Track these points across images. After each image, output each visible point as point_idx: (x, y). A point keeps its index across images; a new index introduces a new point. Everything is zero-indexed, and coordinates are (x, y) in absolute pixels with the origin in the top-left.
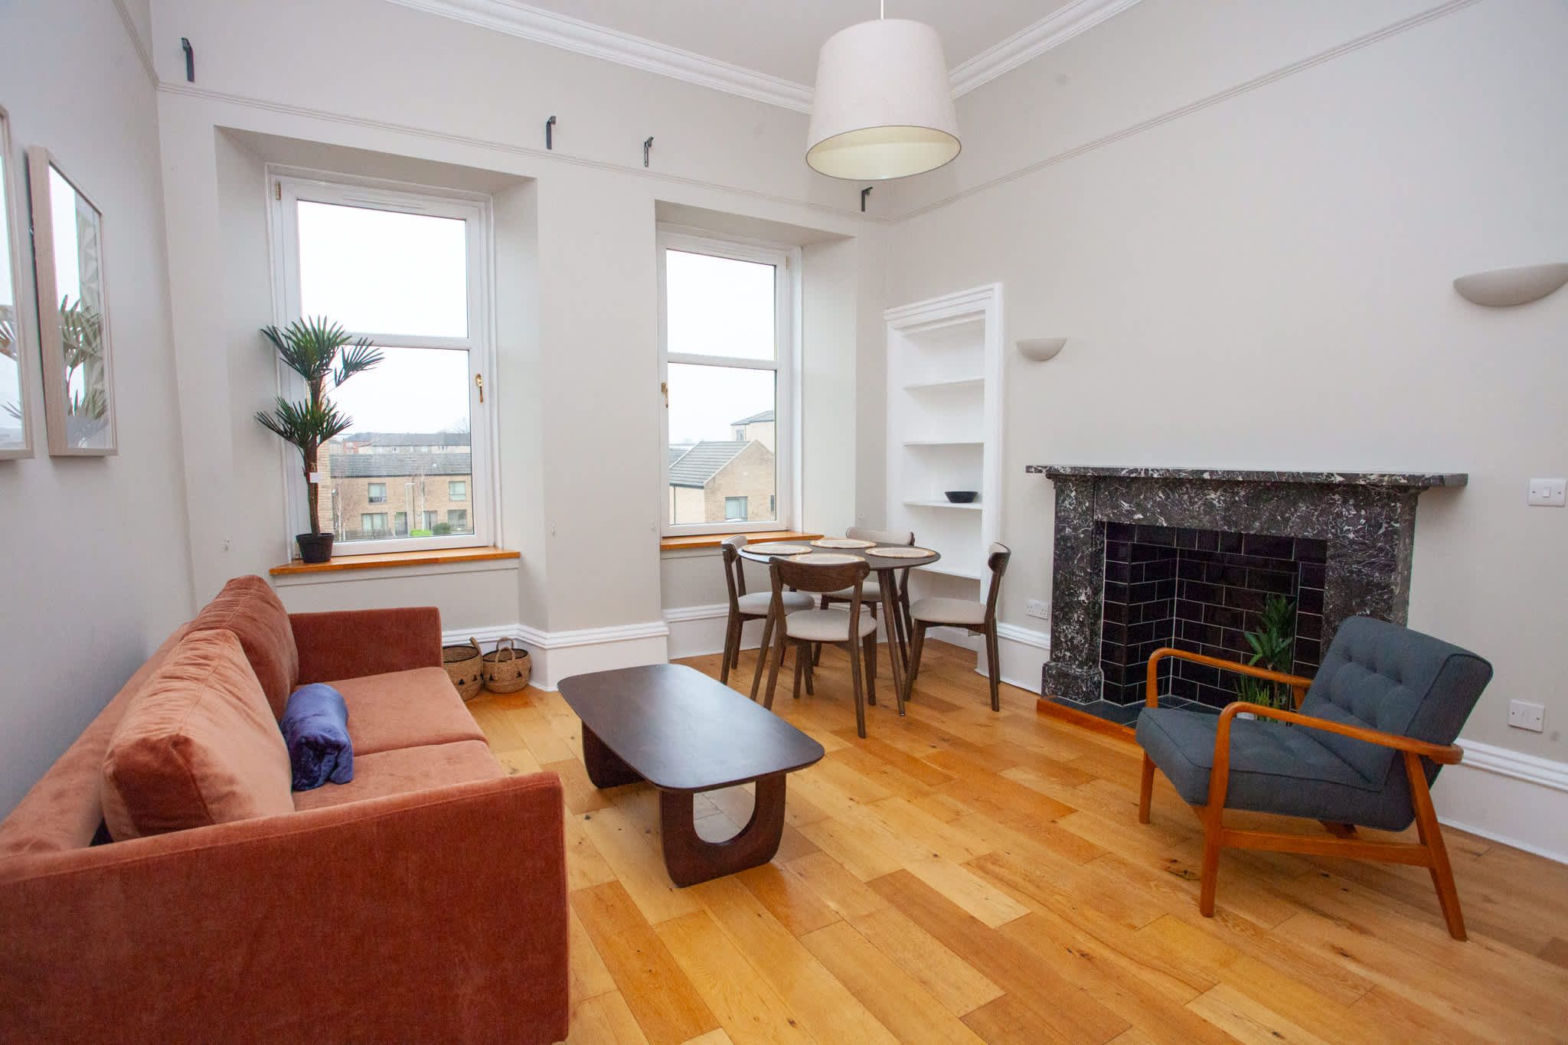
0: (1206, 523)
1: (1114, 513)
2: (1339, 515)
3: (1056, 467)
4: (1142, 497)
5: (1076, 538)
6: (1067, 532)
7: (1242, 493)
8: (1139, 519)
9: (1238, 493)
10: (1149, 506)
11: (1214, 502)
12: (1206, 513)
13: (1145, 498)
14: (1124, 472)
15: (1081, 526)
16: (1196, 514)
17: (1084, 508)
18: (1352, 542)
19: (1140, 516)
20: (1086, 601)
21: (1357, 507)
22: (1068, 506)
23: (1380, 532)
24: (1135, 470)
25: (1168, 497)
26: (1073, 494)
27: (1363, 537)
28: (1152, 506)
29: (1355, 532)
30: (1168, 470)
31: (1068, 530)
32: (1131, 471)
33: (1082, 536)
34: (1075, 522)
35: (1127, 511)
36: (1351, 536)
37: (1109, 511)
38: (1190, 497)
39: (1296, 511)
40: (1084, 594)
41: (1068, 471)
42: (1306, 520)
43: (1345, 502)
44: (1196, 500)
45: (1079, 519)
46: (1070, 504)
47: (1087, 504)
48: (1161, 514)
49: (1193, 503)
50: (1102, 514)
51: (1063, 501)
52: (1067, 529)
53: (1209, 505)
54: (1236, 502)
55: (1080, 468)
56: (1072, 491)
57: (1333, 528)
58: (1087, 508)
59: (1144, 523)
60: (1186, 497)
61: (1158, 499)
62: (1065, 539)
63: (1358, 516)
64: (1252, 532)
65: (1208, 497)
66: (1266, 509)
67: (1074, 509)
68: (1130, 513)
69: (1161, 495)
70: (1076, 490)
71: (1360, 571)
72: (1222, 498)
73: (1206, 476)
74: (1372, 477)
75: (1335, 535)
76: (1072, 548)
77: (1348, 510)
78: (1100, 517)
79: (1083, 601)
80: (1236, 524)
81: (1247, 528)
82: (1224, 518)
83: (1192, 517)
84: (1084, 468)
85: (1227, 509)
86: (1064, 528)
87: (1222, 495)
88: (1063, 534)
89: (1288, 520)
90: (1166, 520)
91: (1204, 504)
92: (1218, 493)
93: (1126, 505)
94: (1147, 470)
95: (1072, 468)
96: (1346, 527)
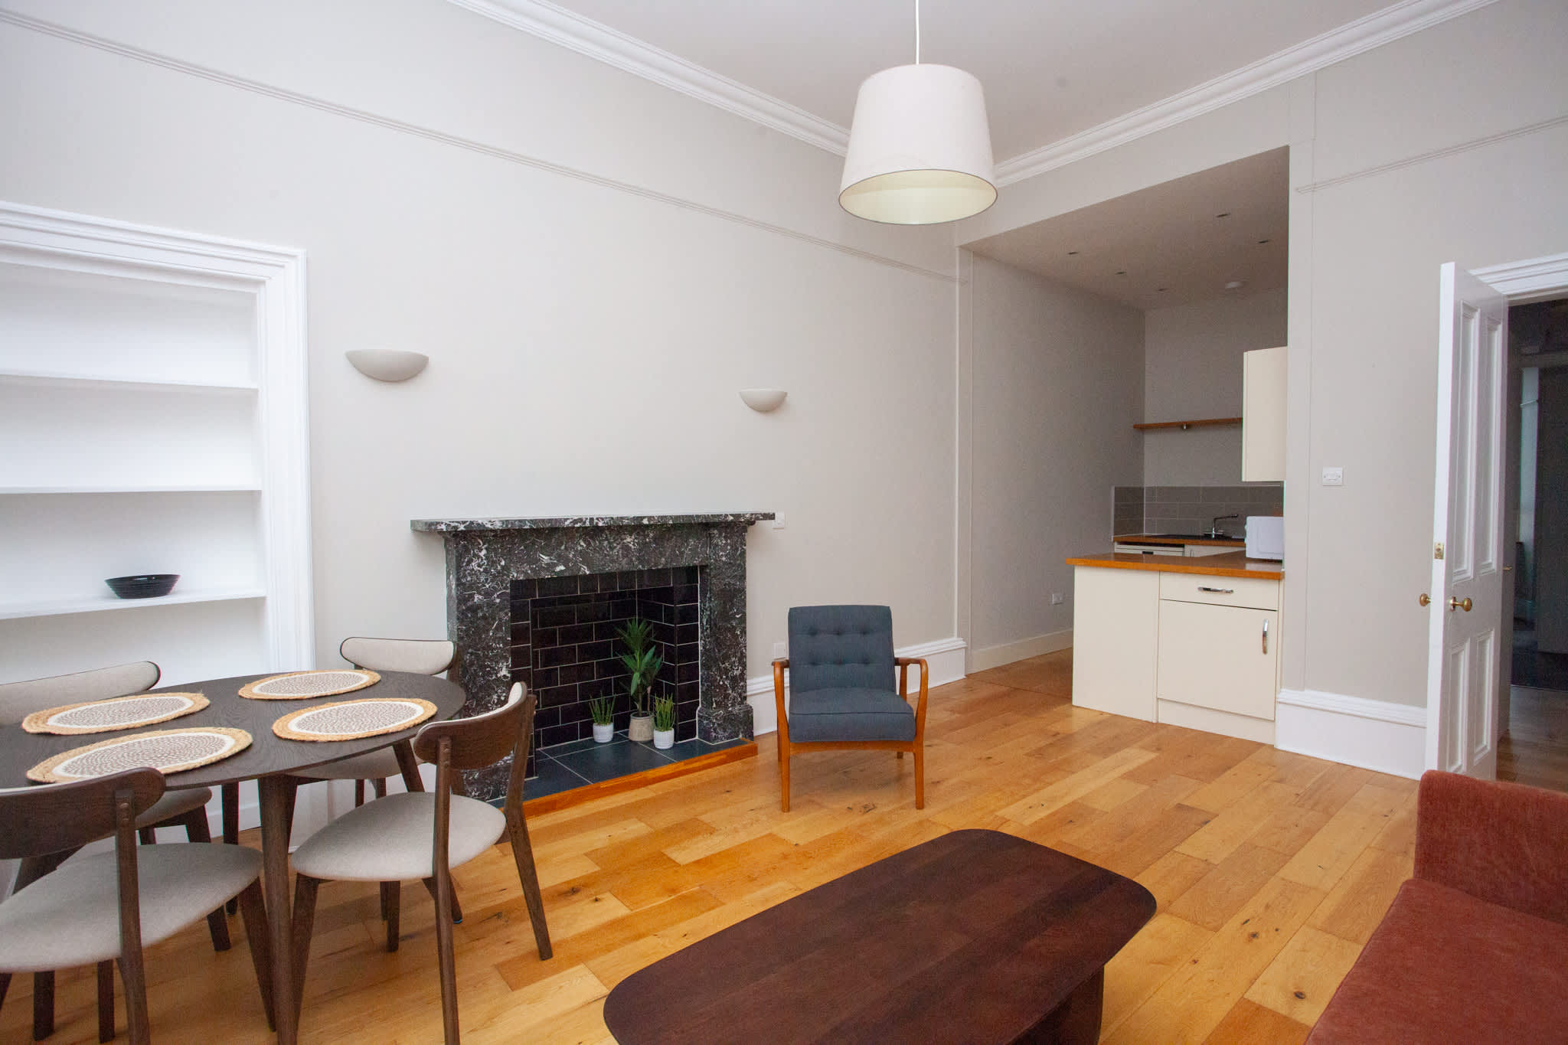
0: (624, 565)
1: (531, 569)
2: (717, 545)
3: (480, 522)
4: (563, 547)
5: (491, 605)
6: (476, 600)
7: (651, 535)
8: (561, 571)
9: (648, 535)
10: (571, 556)
11: (631, 545)
12: (624, 557)
13: (566, 548)
14: (567, 523)
15: (496, 590)
16: (615, 558)
17: (499, 568)
18: (725, 563)
19: (562, 568)
20: (509, 675)
21: (726, 538)
22: (476, 568)
23: (738, 553)
24: (580, 520)
25: (589, 544)
26: (484, 552)
27: (730, 559)
28: (574, 556)
29: (726, 556)
30: (612, 518)
31: (477, 598)
32: (575, 521)
33: (498, 601)
34: (487, 586)
35: (547, 564)
36: (724, 559)
37: (526, 567)
38: (609, 543)
39: (688, 545)
40: (504, 669)
41: (498, 525)
42: (694, 550)
43: (720, 534)
44: (615, 545)
45: (492, 581)
46: (479, 566)
47: (503, 563)
48: (583, 562)
49: (612, 548)
50: (517, 572)
51: (470, 562)
52: (476, 596)
53: (626, 548)
54: (646, 543)
55: (515, 521)
56: (481, 550)
57: (714, 555)
58: (502, 566)
59: (567, 574)
60: (606, 542)
61: (579, 548)
62: (474, 609)
63: (727, 544)
64: (660, 567)
65: (625, 541)
66: (669, 546)
67: (485, 570)
68: (550, 567)
69: (582, 543)
70: (486, 549)
71: (730, 583)
72: (636, 541)
73: (645, 522)
74: (747, 516)
75: (716, 560)
76: (484, 617)
77: (721, 541)
78: (515, 575)
79: (505, 676)
80: (648, 561)
81: (656, 565)
82: (638, 559)
83: (612, 561)
84: (520, 521)
85: (640, 551)
86: (472, 596)
87: (636, 538)
88: (470, 603)
89: (682, 553)
90: (589, 569)
91: (622, 548)
92: (633, 537)
93: (546, 558)
94: (592, 519)
95: (503, 522)
96: (721, 553)
